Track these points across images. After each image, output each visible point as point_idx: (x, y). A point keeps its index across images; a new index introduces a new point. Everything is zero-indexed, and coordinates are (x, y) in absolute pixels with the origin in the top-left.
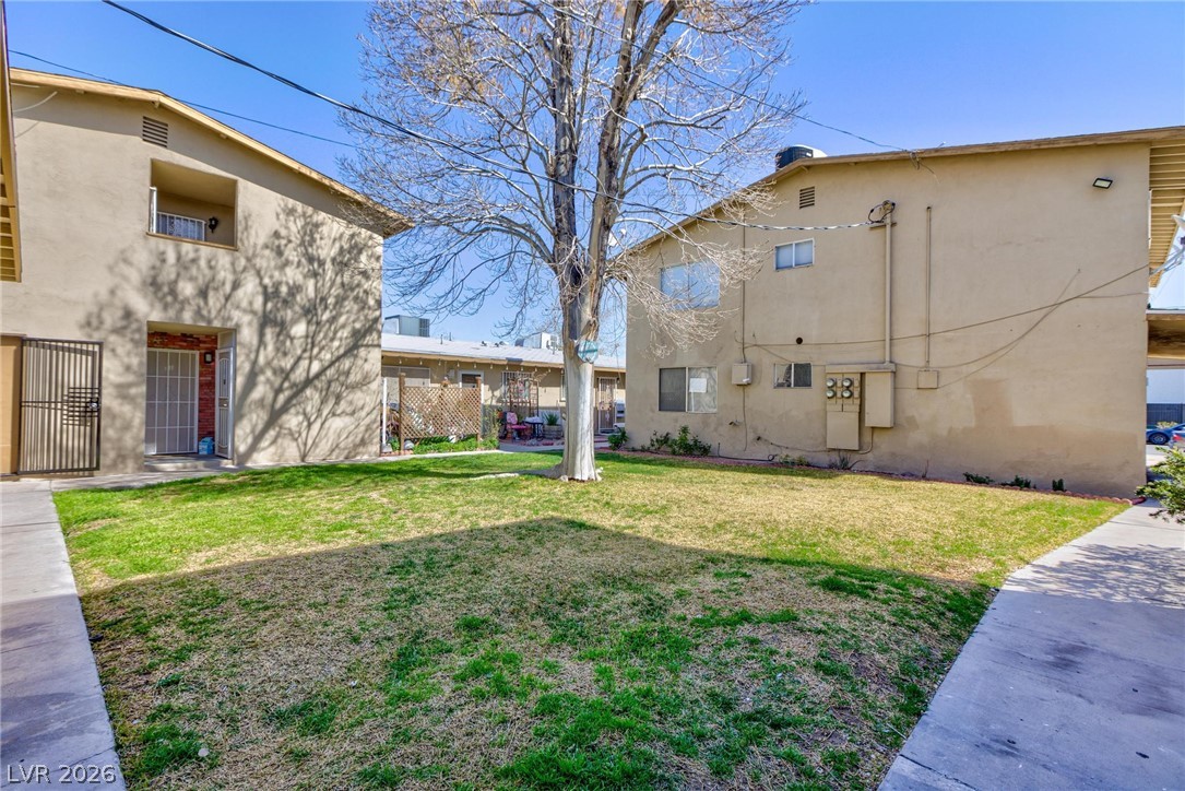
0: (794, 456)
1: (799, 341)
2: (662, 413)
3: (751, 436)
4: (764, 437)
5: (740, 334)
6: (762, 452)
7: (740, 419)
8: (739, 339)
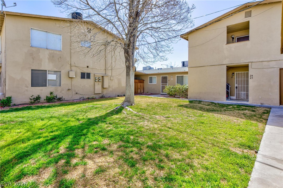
0: (87, 97)
1: (88, 67)
2: (32, 87)
3: (74, 93)
4: (78, 93)
5: (69, 62)
6: (77, 97)
7: (70, 88)
8: (70, 64)
